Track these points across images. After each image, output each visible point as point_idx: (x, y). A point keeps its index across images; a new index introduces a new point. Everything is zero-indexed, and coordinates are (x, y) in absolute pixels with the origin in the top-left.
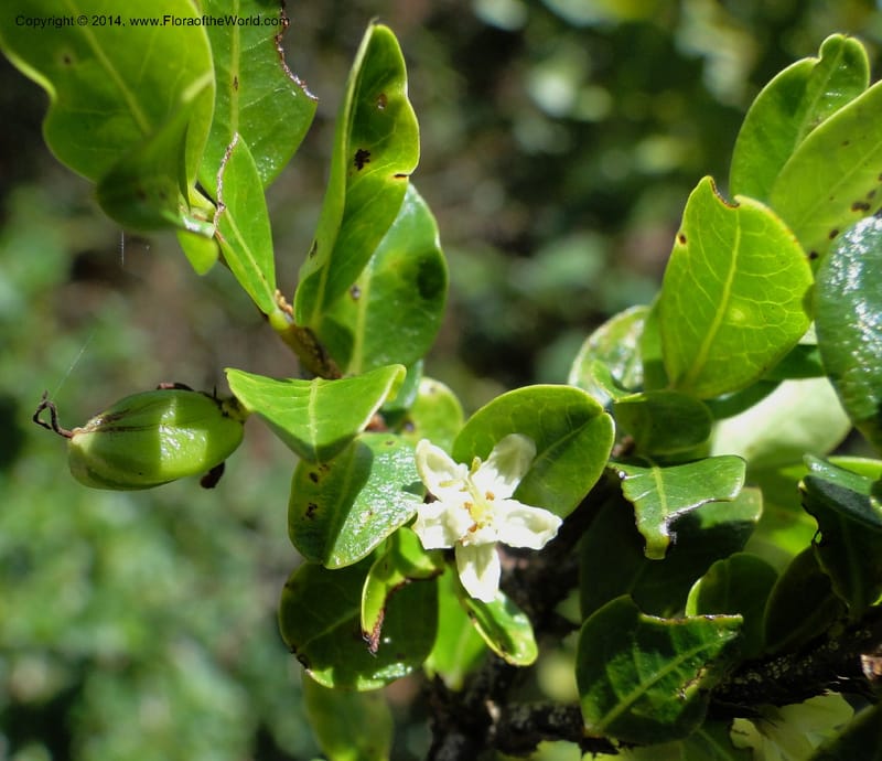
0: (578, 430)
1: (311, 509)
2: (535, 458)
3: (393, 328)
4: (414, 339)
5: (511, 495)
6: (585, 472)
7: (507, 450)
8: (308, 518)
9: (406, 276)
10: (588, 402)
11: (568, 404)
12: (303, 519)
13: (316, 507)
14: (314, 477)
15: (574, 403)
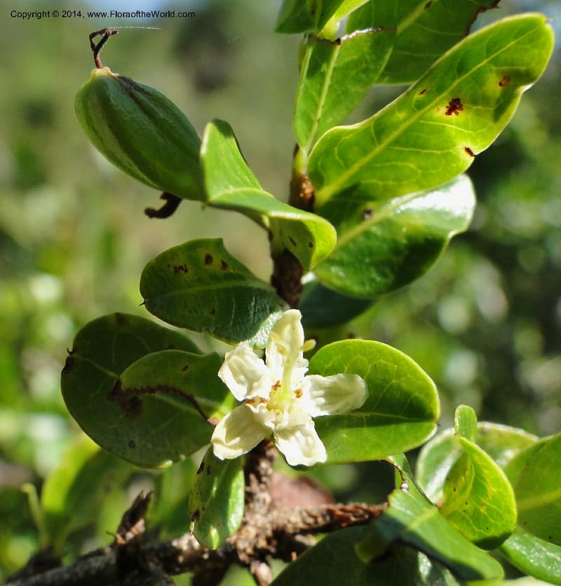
0: (405, 418)
1: (181, 268)
2: (357, 410)
3: (367, 260)
4: (373, 280)
5: (314, 416)
6: (377, 446)
7: (345, 386)
8: (172, 270)
9: (409, 238)
10: (432, 405)
11: (417, 394)
12: (169, 266)
13: (186, 271)
14: (209, 259)
15: (422, 397)
